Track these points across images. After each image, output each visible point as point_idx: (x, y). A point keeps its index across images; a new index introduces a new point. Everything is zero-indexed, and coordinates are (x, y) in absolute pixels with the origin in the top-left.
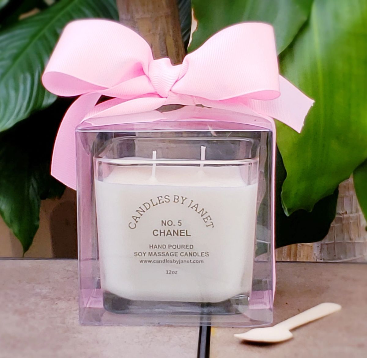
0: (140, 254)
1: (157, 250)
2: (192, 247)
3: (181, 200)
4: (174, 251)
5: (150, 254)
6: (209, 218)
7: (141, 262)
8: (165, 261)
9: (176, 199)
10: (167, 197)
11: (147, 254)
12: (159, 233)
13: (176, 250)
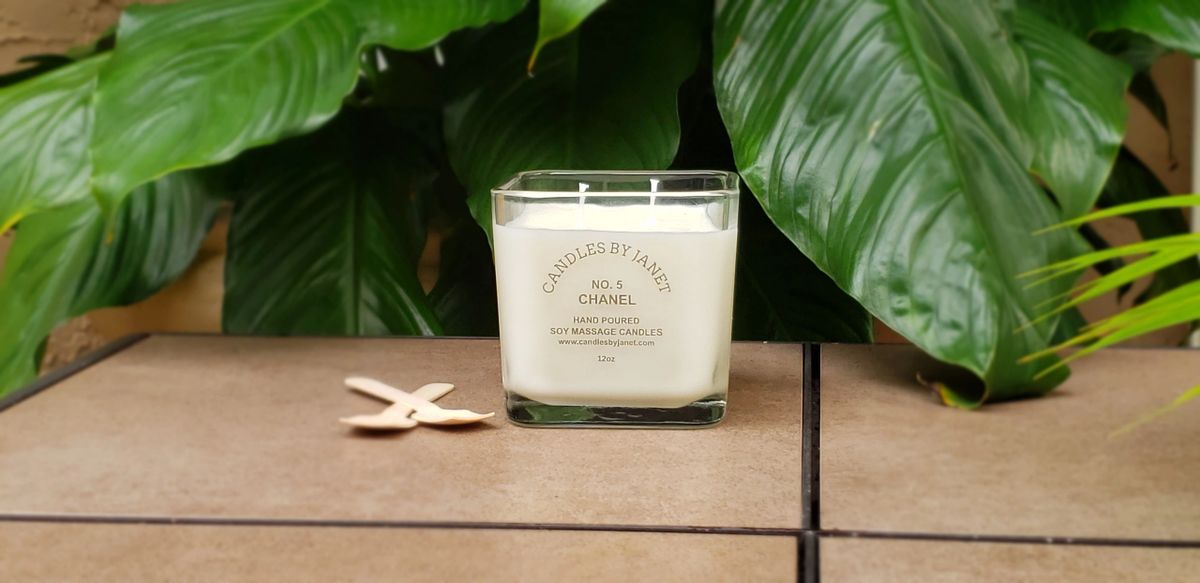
0: (560, 331)
1: (585, 326)
2: (637, 320)
3: (621, 248)
4: (610, 327)
5: (575, 331)
6: (663, 278)
7: (561, 342)
8: (597, 342)
9: (615, 247)
10: (601, 245)
11: (570, 331)
12: (588, 299)
13: (614, 325)
